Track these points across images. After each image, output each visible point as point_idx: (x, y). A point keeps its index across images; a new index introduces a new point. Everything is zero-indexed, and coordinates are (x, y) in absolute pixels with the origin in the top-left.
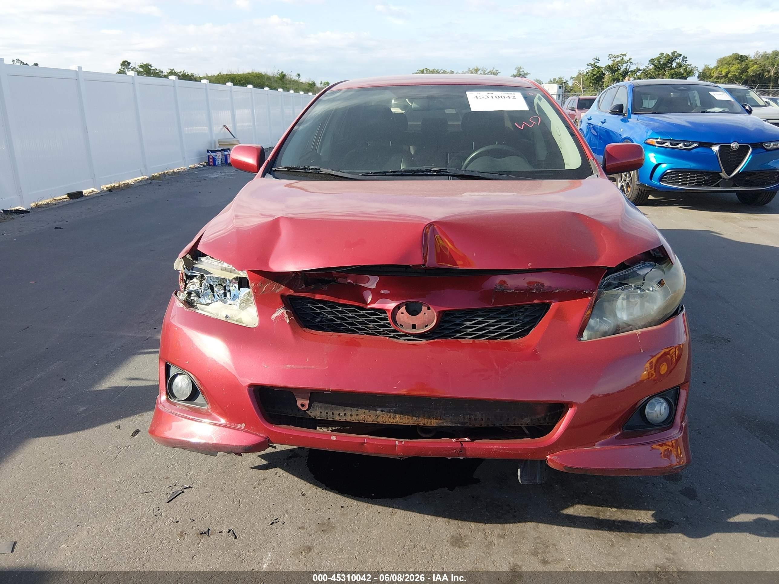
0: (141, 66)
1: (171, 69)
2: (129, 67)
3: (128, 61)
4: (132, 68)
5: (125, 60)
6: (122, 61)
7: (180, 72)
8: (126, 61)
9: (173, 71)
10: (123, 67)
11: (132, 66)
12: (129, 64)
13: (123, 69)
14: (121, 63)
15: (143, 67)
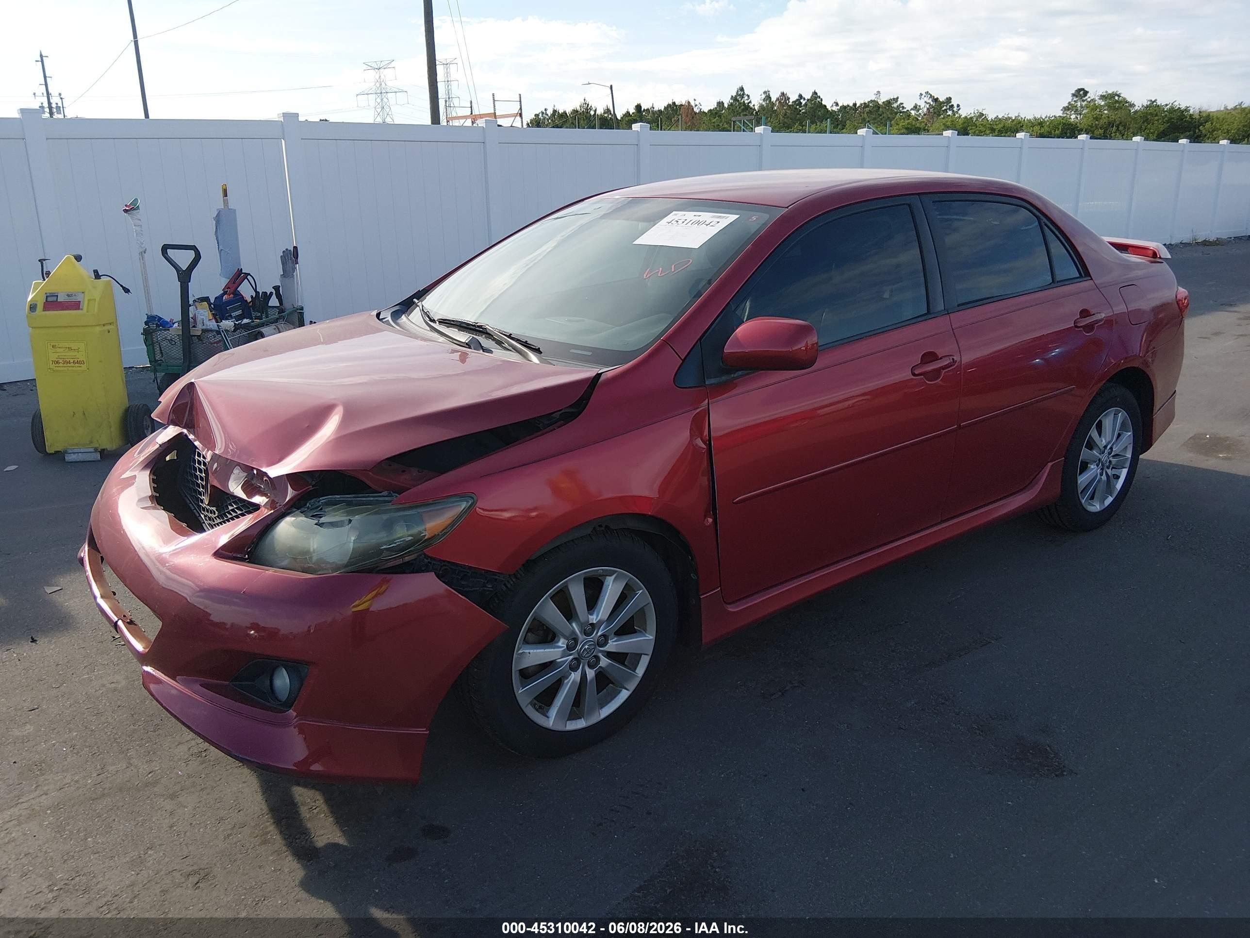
0: (1103, 97)
1: (1151, 101)
2: (1085, 99)
3: (1086, 89)
4: (1089, 100)
5: (1079, 88)
6: (1076, 89)
7: (1167, 105)
8: (1083, 89)
9: (1155, 103)
10: (1075, 99)
11: (1089, 97)
12: (1086, 93)
13: (1075, 101)
14: (1074, 92)
15: (1106, 98)
